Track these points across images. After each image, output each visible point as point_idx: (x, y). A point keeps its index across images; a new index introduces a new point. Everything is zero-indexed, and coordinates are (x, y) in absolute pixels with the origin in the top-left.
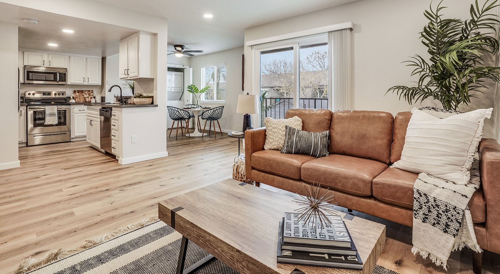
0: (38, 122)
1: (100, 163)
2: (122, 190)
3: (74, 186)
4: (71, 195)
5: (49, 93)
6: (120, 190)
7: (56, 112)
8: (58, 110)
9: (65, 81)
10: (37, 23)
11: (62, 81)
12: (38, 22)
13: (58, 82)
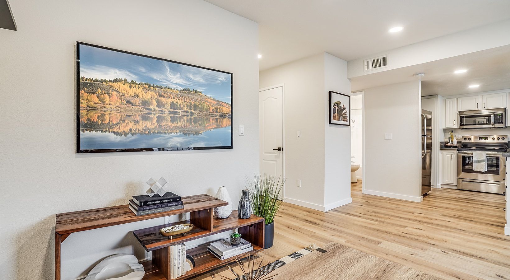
0: (467, 167)
1: (485, 223)
2: (445, 252)
3: (419, 229)
4: (404, 233)
5: (486, 137)
6: (442, 251)
7: (485, 158)
8: (487, 157)
9: (502, 123)
10: (423, 75)
11: (499, 123)
12: (424, 73)
13: (493, 125)
